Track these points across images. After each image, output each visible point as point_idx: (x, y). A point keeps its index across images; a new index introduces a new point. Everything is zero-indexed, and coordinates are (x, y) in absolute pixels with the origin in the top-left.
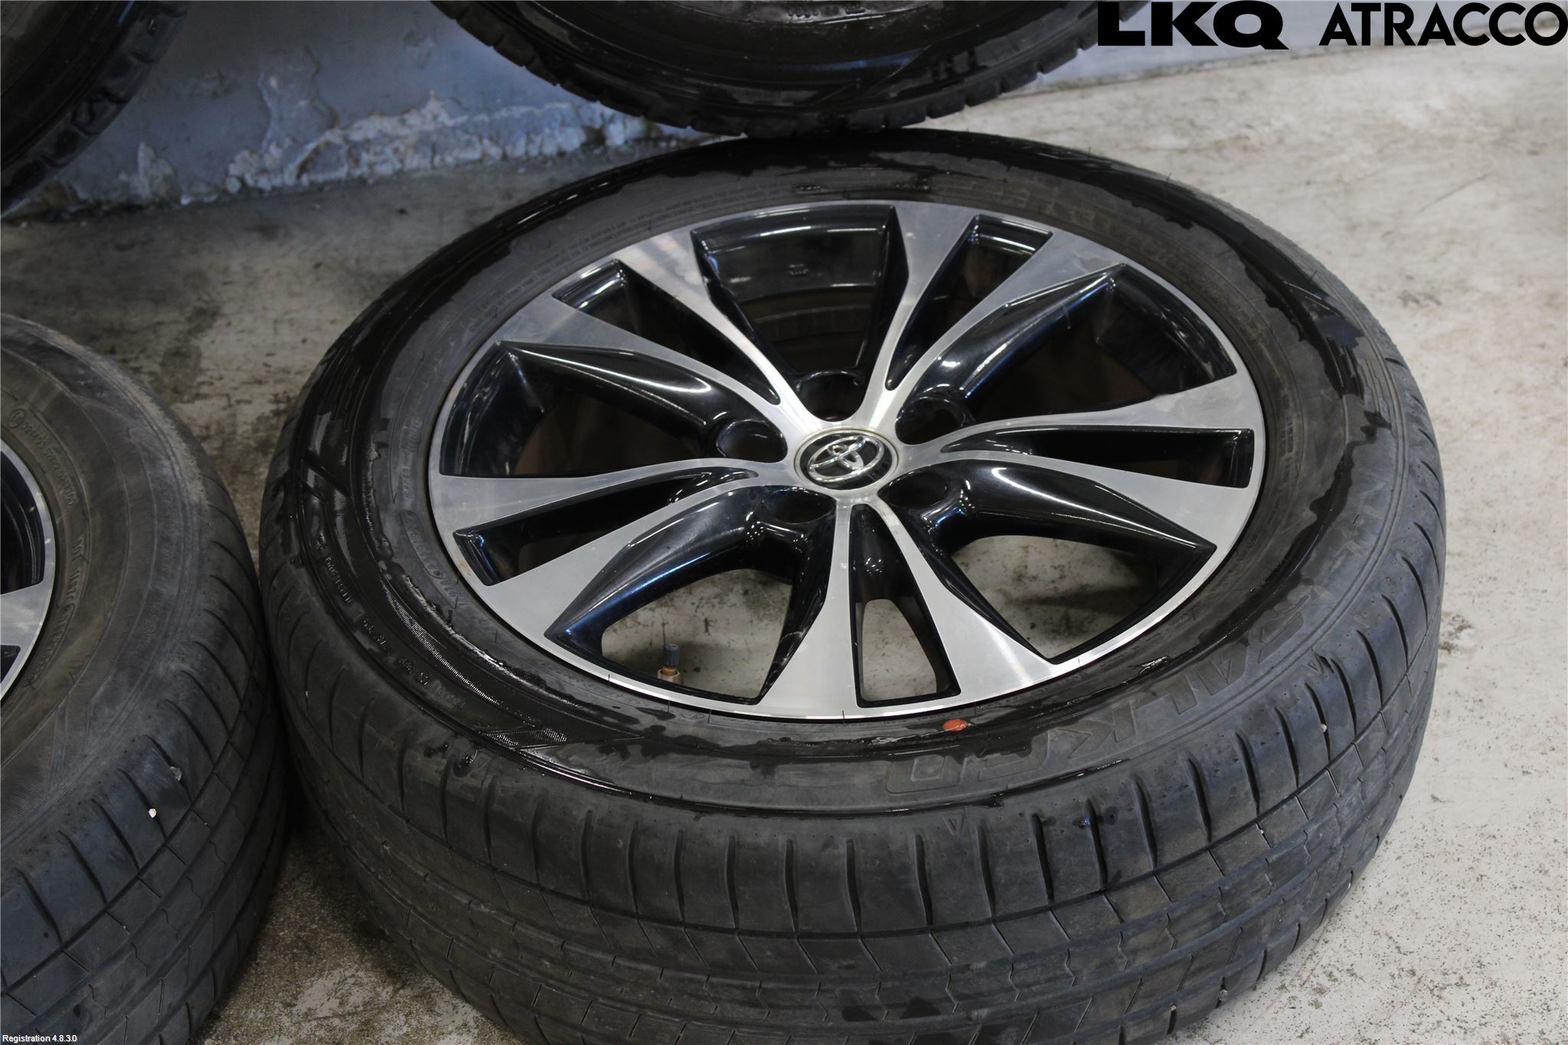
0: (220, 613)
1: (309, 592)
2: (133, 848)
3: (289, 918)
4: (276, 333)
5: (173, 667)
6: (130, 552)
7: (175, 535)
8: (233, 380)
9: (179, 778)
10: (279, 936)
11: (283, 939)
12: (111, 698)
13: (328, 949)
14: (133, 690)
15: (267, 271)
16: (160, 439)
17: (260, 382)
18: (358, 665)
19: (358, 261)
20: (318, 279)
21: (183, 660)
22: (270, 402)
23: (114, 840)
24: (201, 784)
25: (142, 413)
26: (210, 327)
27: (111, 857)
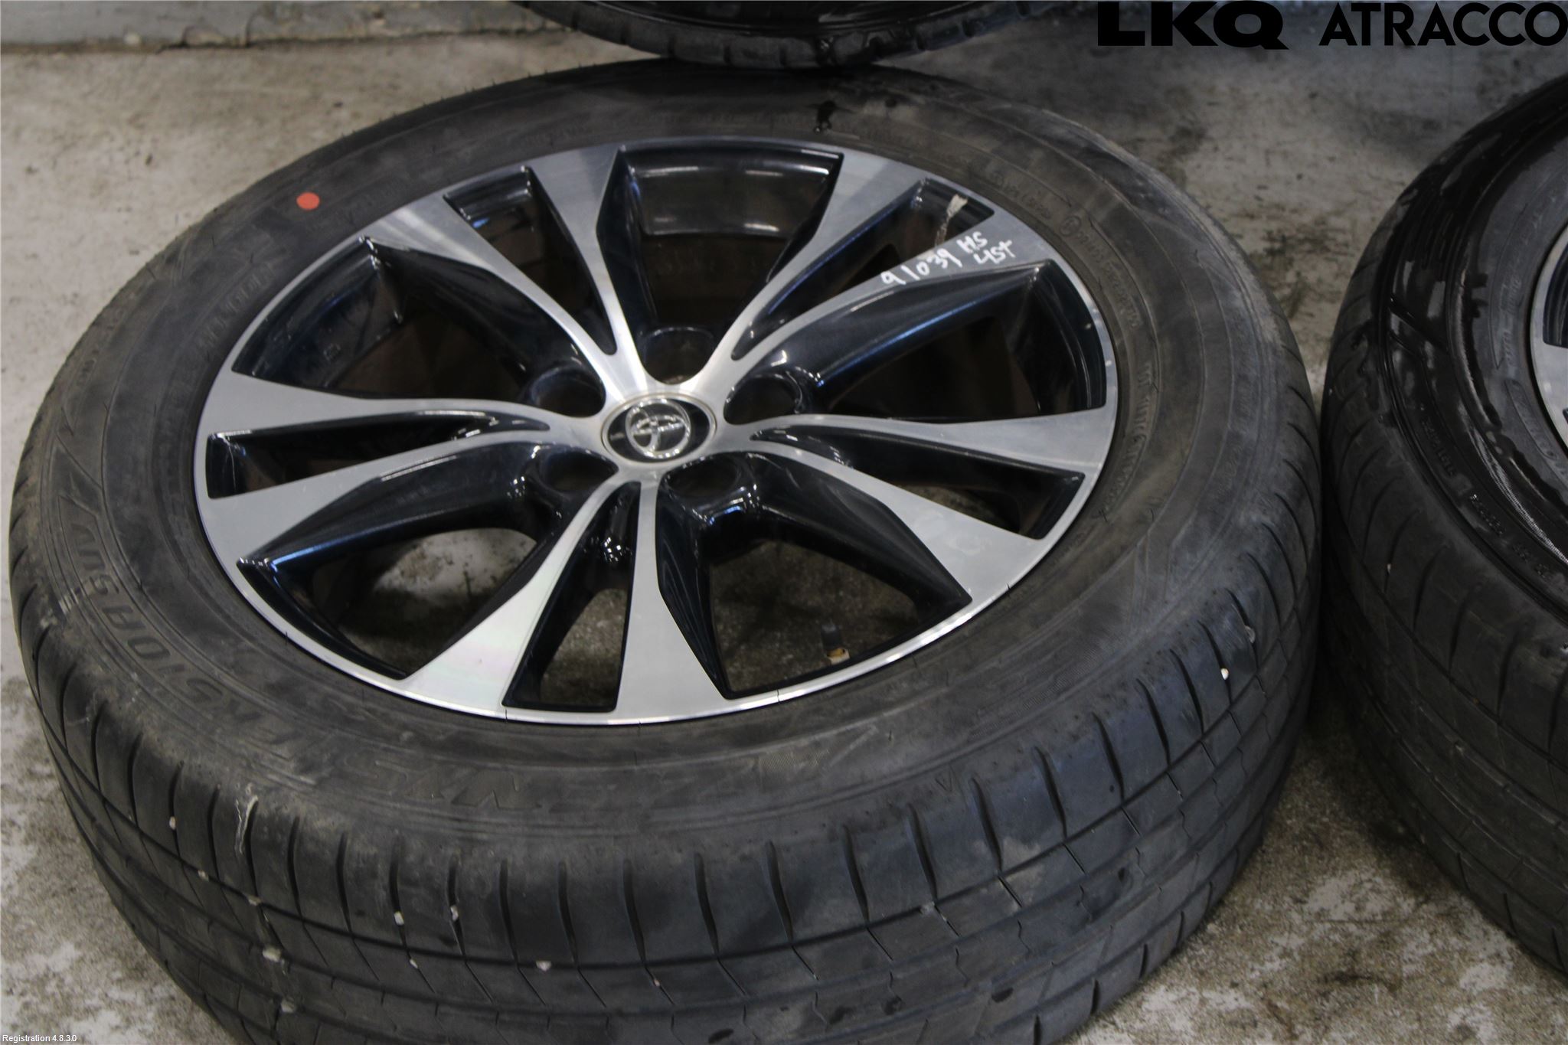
0: (1299, 466)
1: (1402, 457)
2: (1203, 709)
3: (1297, 806)
4: (1268, 163)
5: (1254, 518)
6: (1206, 386)
7: (1253, 373)
8: (1222, 210)
9: (1252, 639)
10: (1286, 824)
11: (1291, 828)
12: (1192, 543)
13: (1341, 846)
14: (1214, 538)
15: (1257, 95)
16: (1228, 267)
17: (1251, 217)
18: (1462, 543)
19: (1358, 95)
20: (1314, 111)
21: (1264, 513)
22: (1263, 239)
23: (1187, 698)
24: (1268, 650)
25: (1207, 236)
26: (1196, 150)
27: (1183, 716)
